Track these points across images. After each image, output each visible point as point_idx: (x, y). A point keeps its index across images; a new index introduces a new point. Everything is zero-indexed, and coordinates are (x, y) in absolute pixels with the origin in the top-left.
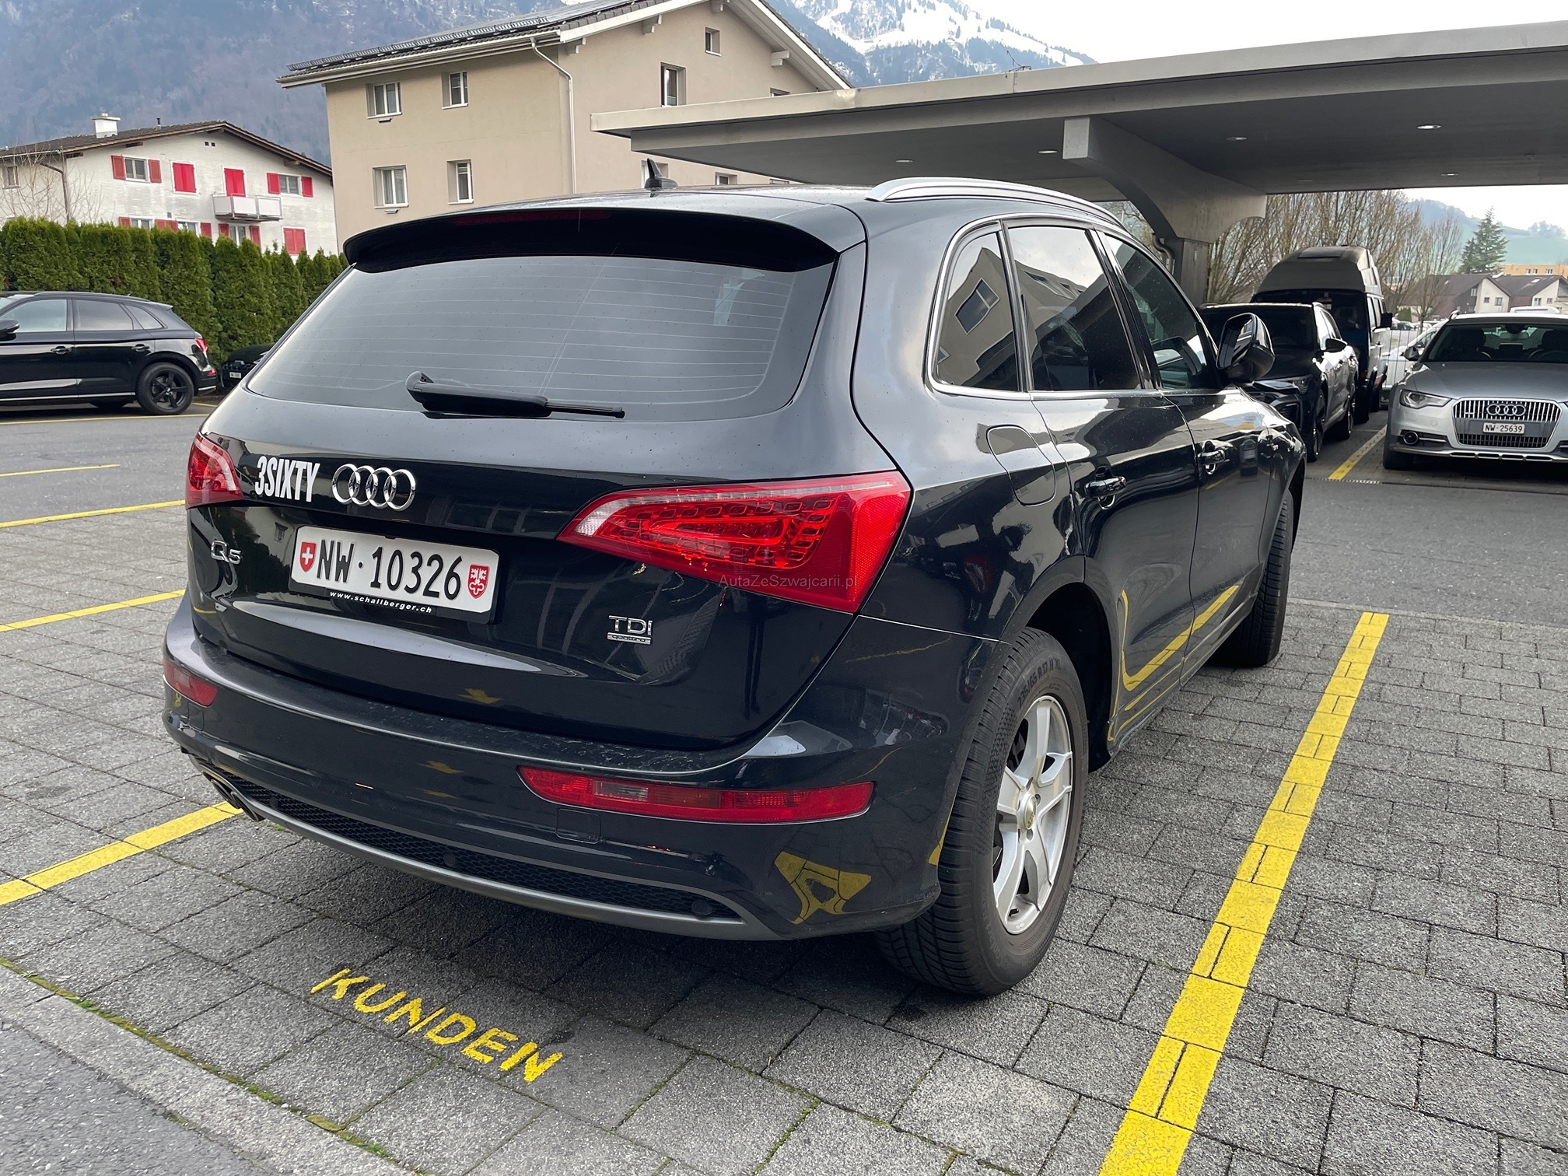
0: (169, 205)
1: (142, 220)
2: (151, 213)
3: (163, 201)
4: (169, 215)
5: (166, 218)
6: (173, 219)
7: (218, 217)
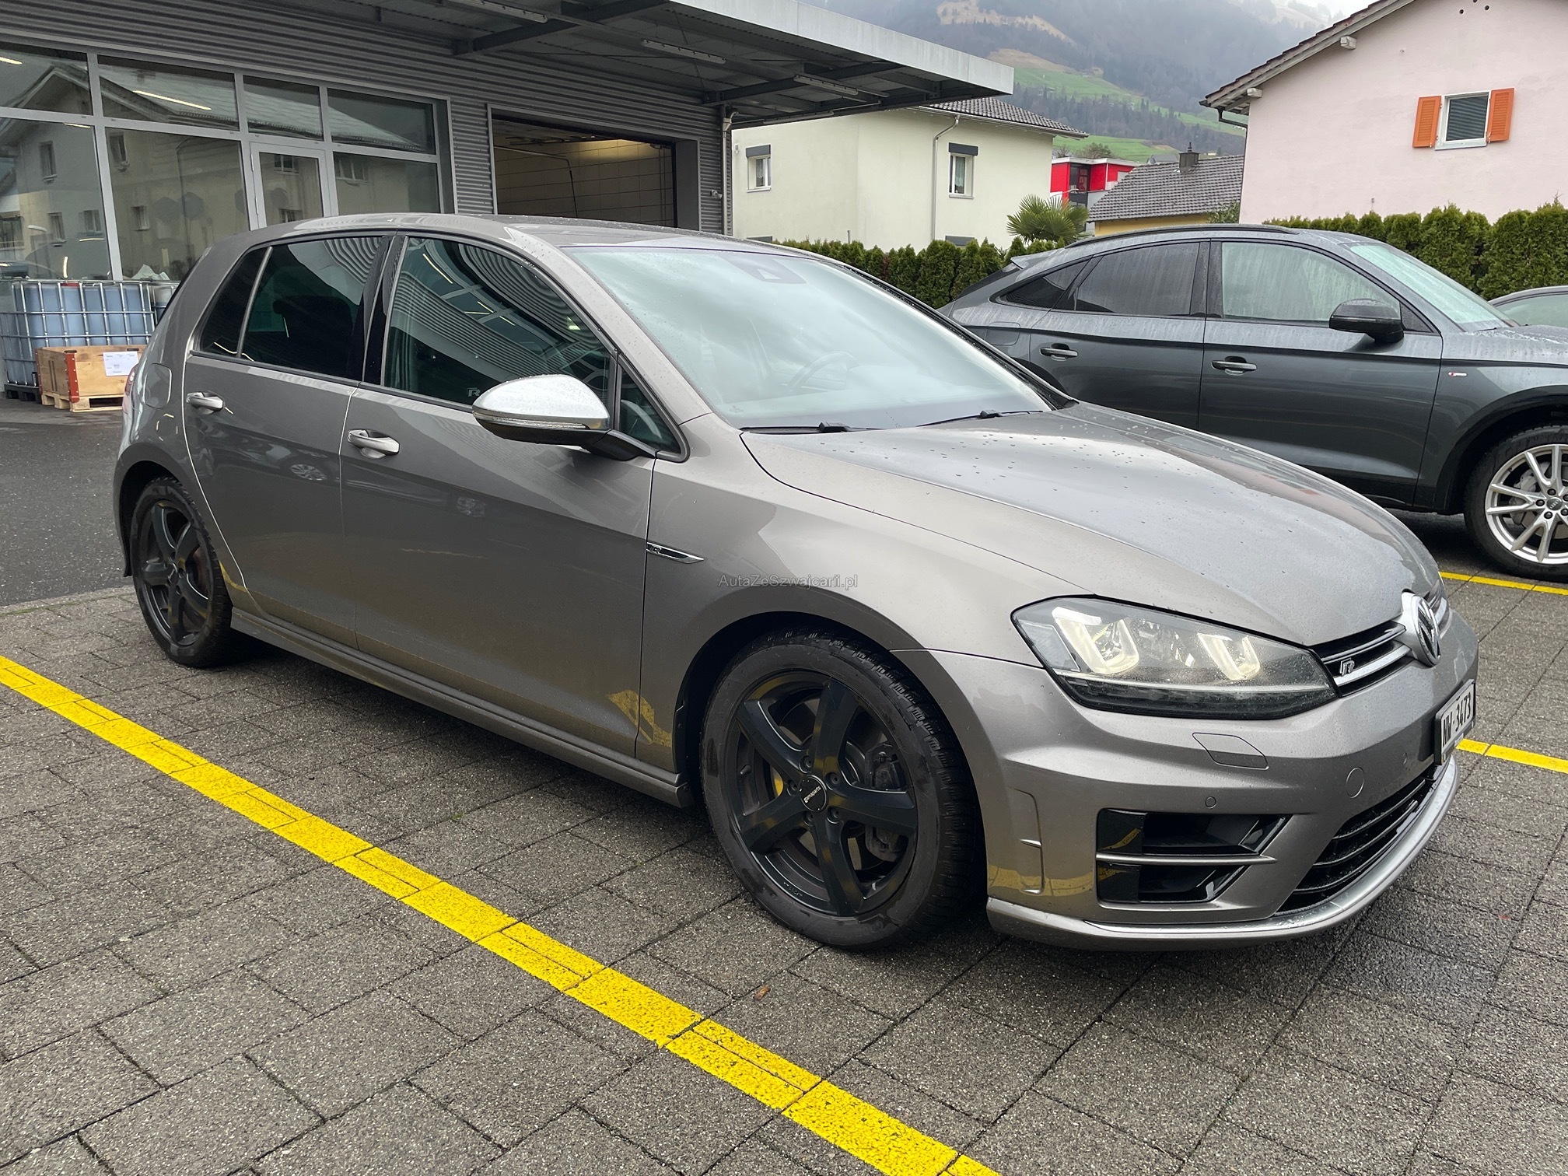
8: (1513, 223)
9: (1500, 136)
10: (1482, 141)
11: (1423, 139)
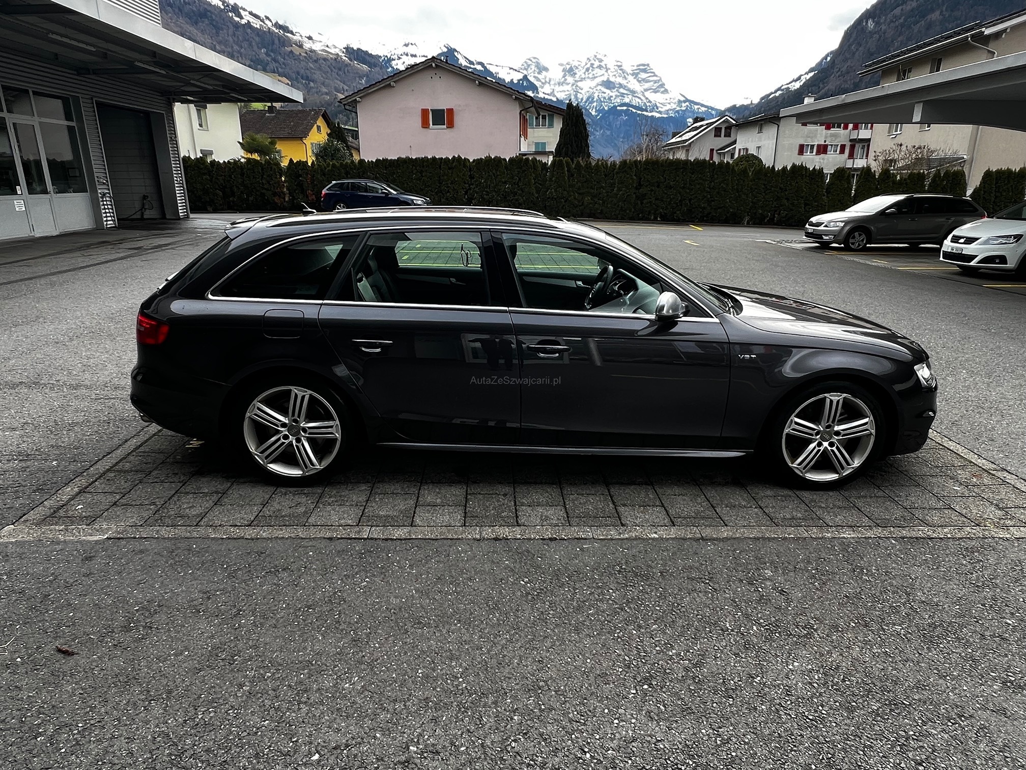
0: (826, 137)
1: (811, 145)
2: (816, 140)
3: (824, 134)
4: (825, 141)
5: (823, 143)
6: (826, 143)
7: (851, 140)
8: (478, 162)
9: (451, 125)
10: (445, 126)
11: (425, 125)
